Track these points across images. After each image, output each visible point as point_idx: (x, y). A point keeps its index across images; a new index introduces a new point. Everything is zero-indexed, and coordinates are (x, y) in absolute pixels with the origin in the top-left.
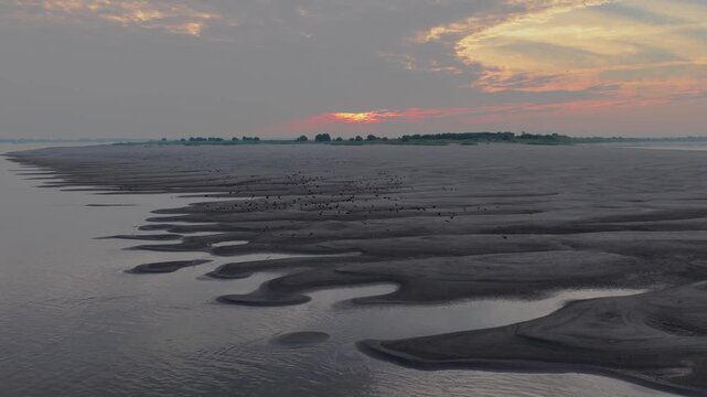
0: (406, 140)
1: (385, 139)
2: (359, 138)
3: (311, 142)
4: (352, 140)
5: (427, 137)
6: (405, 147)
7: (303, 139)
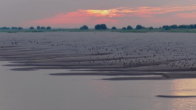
0: (166, 28)
1: (151, 28)
2: (129, 28)
3: (91, 30)
4: (124, 29)
5: (182, 27)
6: (166, 34)
7: (85, 28)
